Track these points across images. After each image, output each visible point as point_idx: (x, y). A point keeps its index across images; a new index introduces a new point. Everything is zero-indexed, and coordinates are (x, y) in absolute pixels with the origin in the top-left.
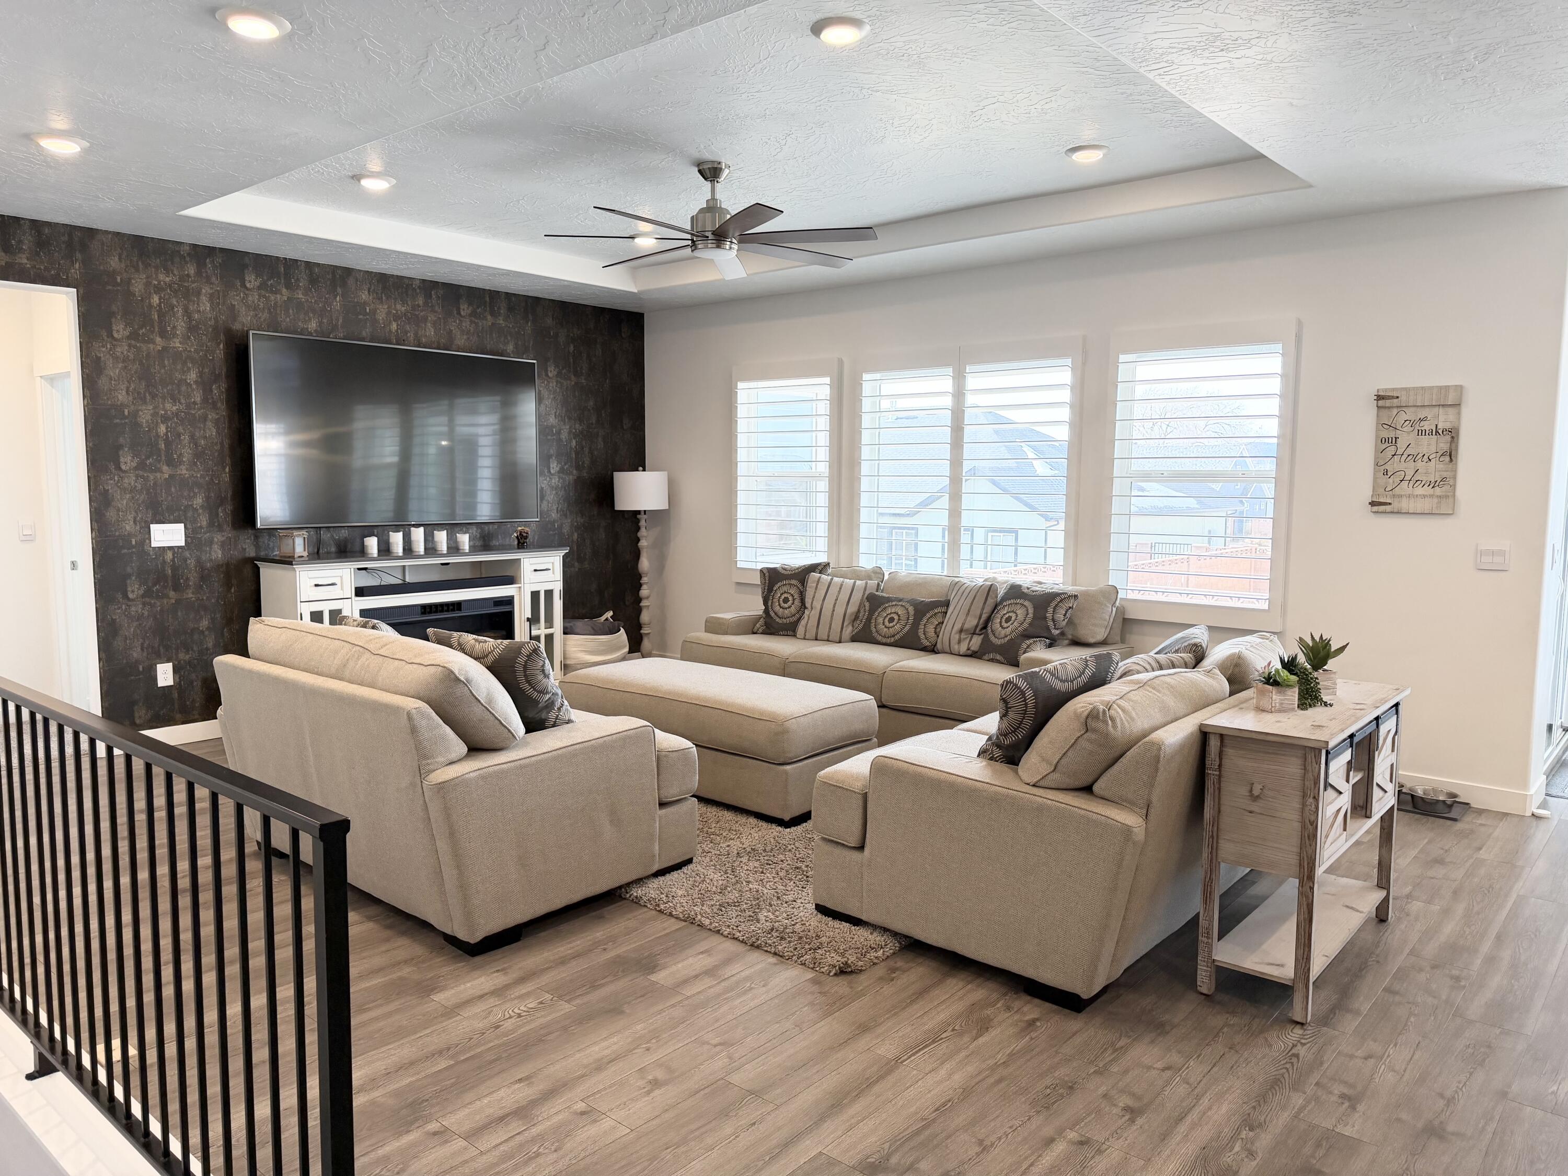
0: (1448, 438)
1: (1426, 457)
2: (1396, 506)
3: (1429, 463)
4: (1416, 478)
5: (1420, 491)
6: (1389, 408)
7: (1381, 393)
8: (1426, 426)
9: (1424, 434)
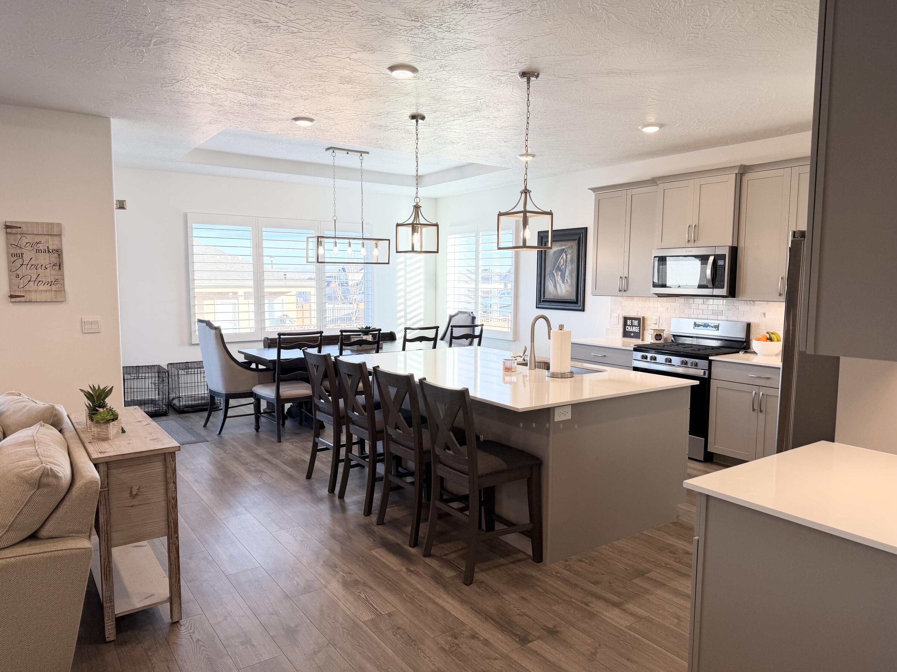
0: (56, 255)
1: (43, 267)
2: (28, 297)
3: (46, 270)
4: (39, 279)
5: (42, 287)
6: (14, 234)
7: (8, 224)
8: (41, 247)
9: (40, 252)
